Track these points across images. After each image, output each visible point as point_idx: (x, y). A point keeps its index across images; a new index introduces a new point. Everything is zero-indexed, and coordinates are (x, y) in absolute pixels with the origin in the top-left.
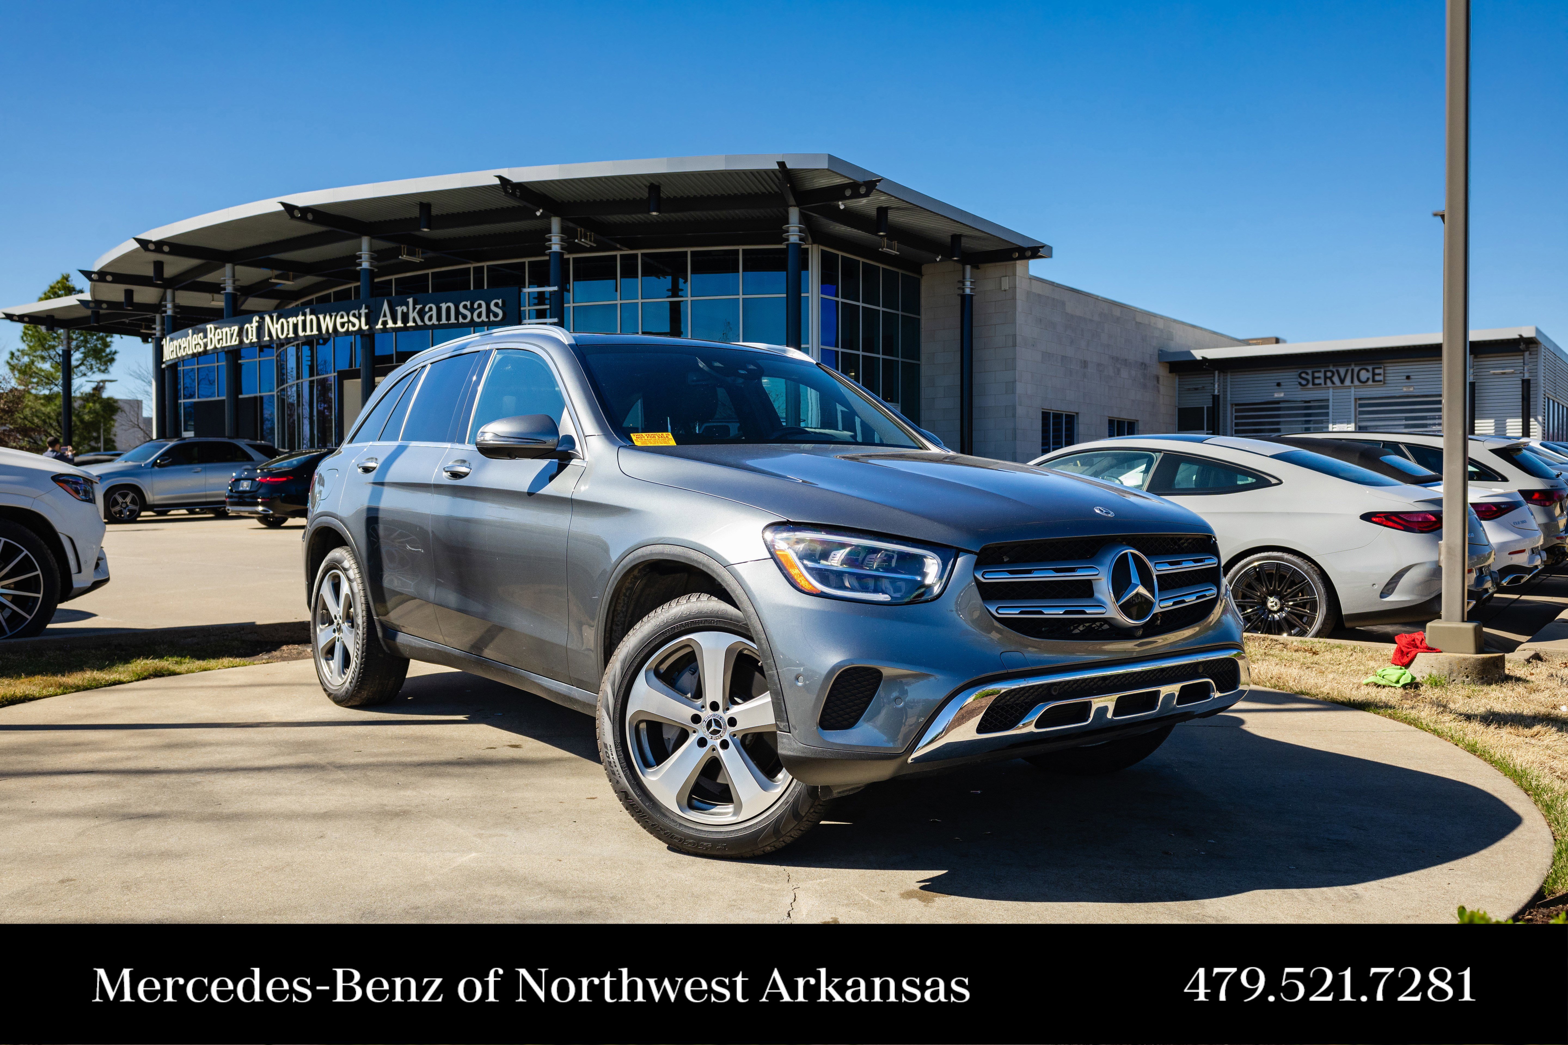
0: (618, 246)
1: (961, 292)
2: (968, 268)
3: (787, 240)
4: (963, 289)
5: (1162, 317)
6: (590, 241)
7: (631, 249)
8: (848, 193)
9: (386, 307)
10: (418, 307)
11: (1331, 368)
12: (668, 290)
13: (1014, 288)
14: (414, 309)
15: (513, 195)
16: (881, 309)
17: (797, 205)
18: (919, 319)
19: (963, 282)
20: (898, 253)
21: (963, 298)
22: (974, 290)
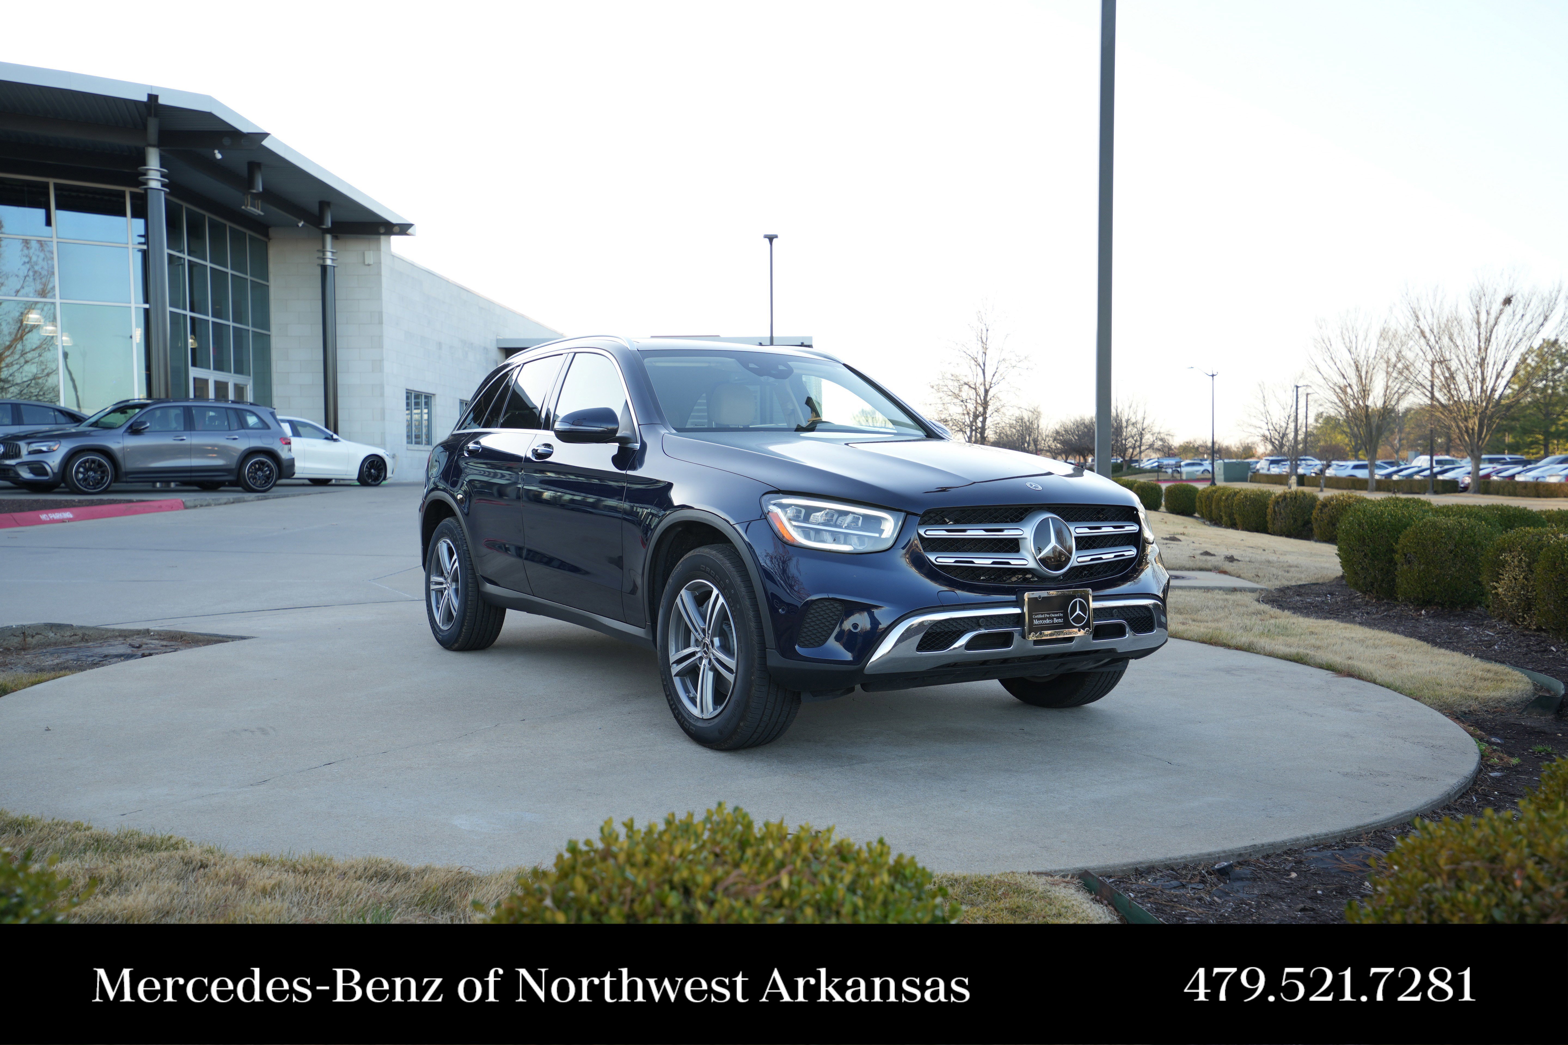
1: (321, 262)
2: (328, 238)
3: (145, 184)
4: (324, 259)
8: (227, 141)
13: (379, 263)
16: (229, 271)
17: (159, 145)
18: (268, 286)
19: (324, 252)
20: (262, 214)
21: (324, 268)
22: (336, 262)
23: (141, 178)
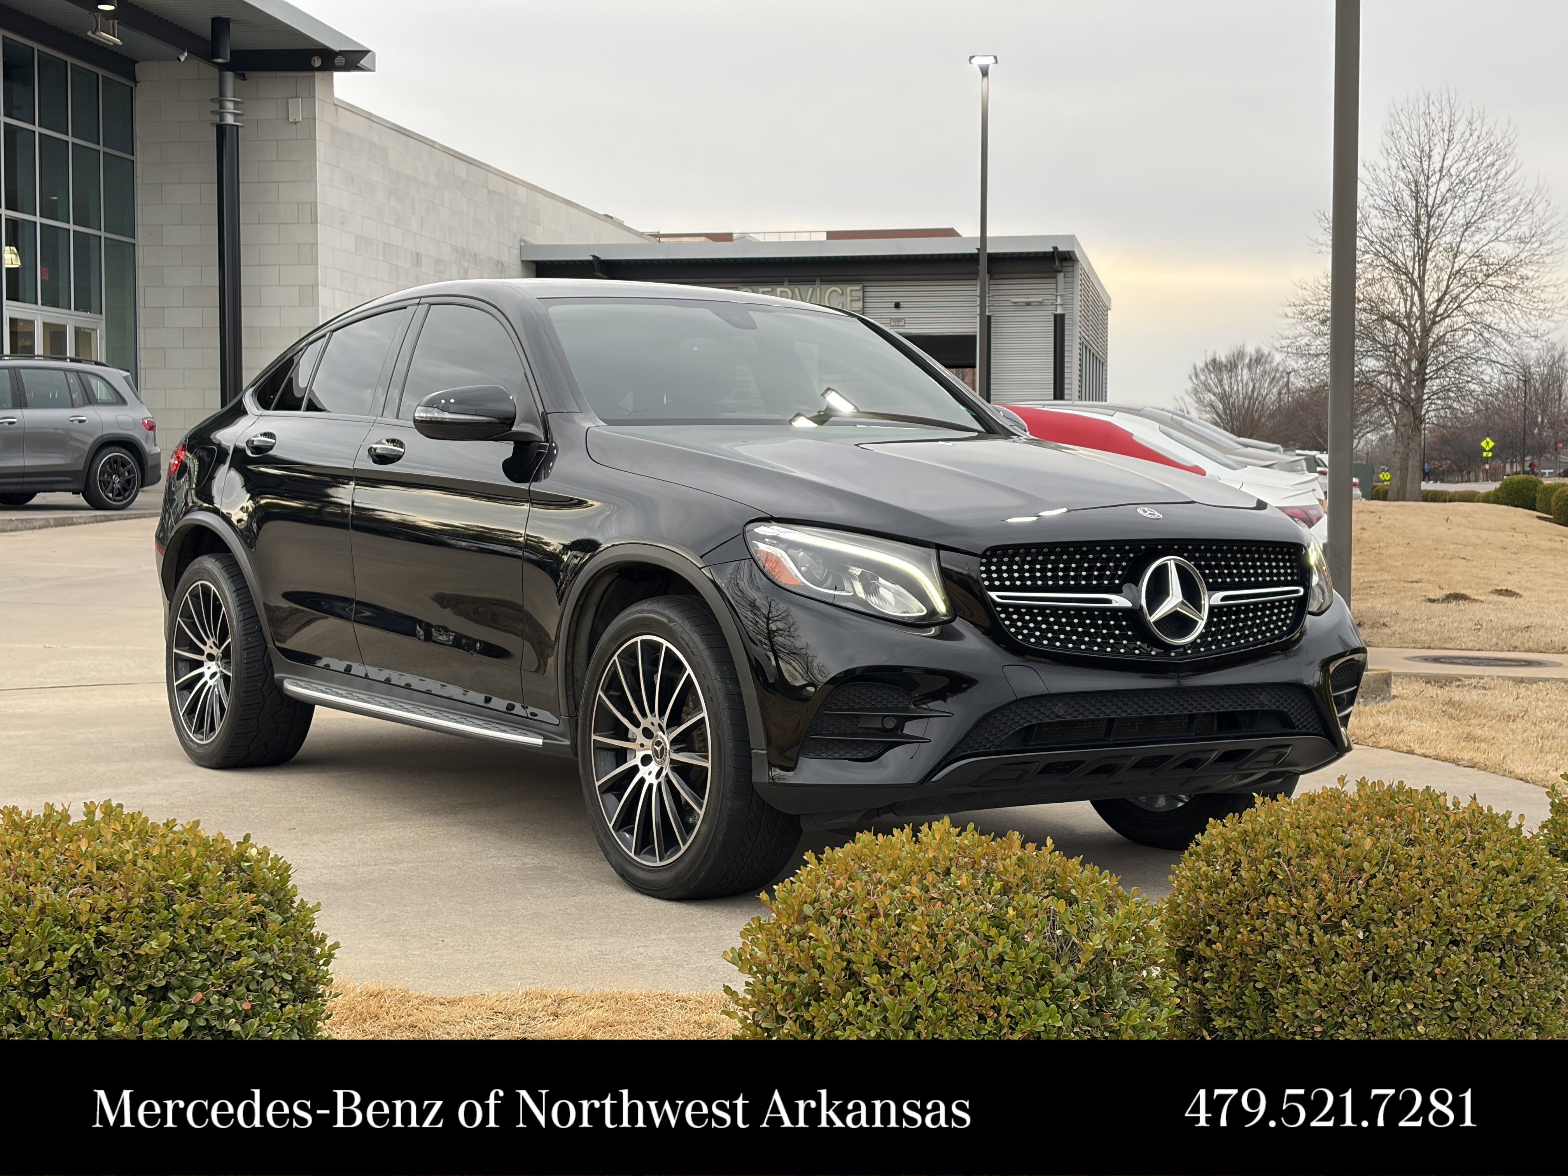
1: (217, 119)
2: (229, 78)
11: (786, 286)
13: (312, 118)
16: (70, 139)
18: (133, 162)
19: (220, 101)
21: (221, 130)
22: (240, 118)
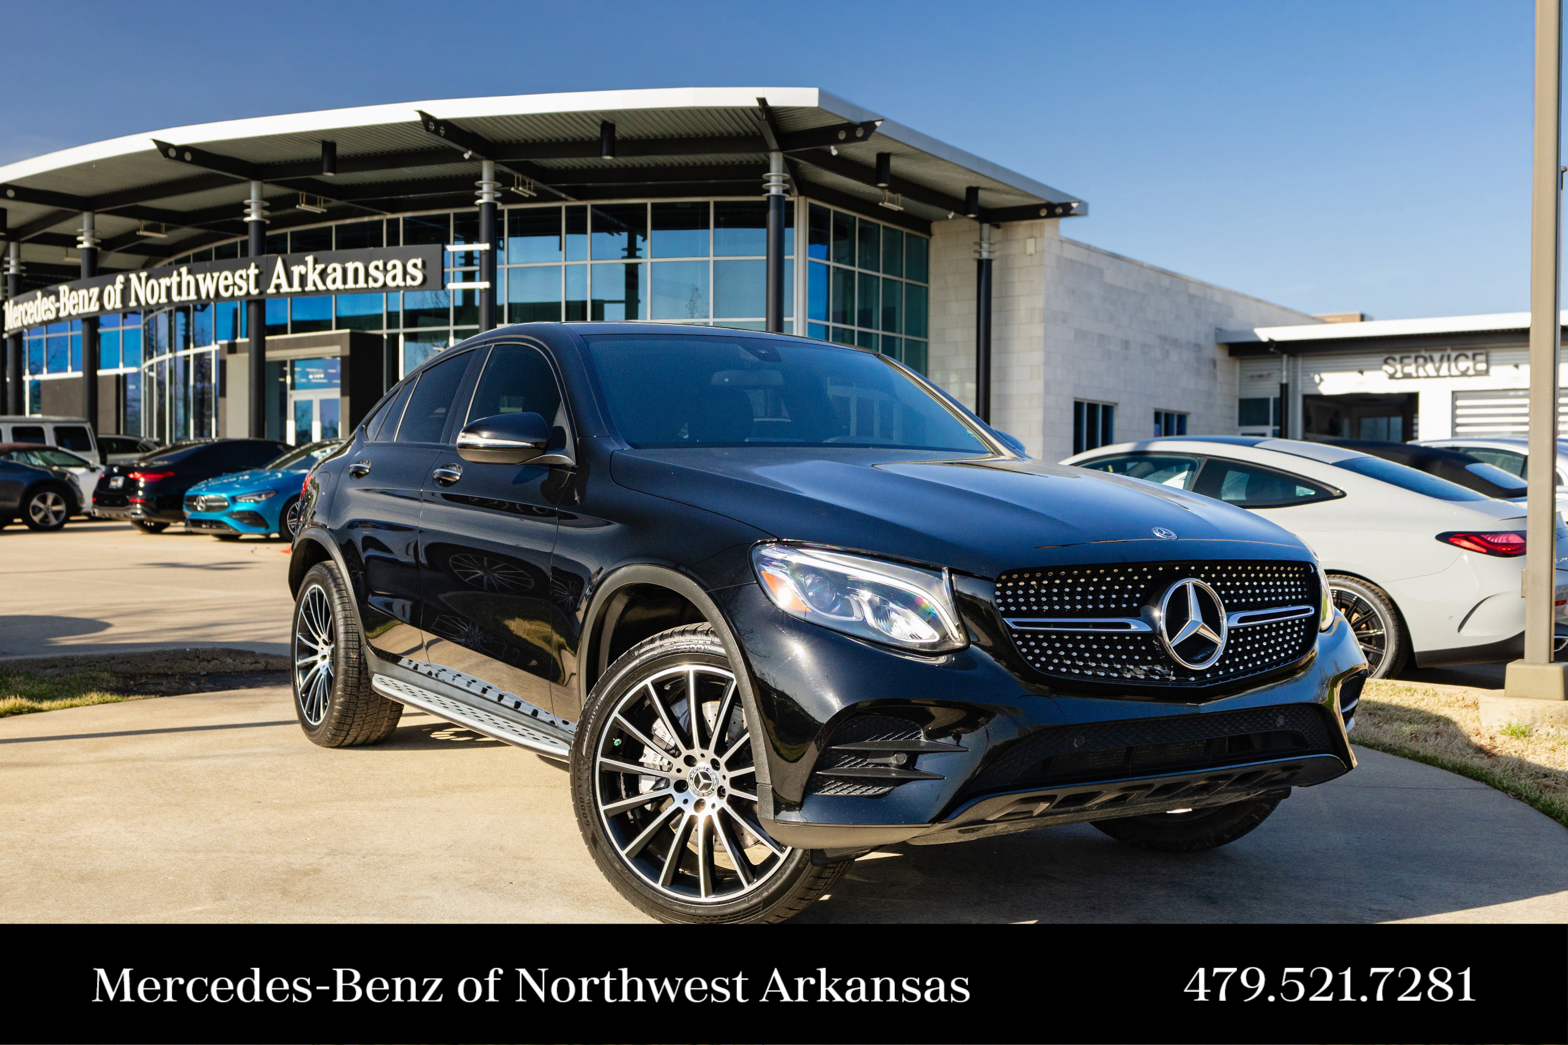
0: (563, 195)
3: (768, 191)
4: (980, 253)
5: (1220, 289)
6: (530, 189)
7: (579, 198)
8: (842, 136)
9: (279, 267)
10: (320, 267)
11: (1423, 353)
12: (623, 250)
13: (1041, 252)
14: (315, 269)
15: (436, 132)
16: (881, 275)
17: (780, 150)
20: (901, 209)
21: (981, 262)
22: (993, 254)
23: (765, 186)
